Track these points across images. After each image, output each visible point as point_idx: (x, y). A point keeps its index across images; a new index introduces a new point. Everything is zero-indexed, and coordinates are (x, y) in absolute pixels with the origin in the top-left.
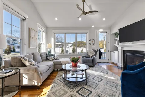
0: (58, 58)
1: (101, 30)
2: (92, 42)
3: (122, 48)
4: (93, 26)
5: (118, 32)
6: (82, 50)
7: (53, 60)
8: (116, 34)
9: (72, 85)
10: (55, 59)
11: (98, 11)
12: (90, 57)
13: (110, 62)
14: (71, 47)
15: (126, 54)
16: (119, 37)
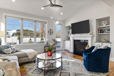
0: (18, 50)
1: (57, 22)
2: (51, 32)
3: (73, 38)
4: (52, 18)
5: (71, 26)
6: (30, 40)
7: (12, 53)
8: (69, 27)
9: (51, 73)
10: (15, 52)
11: (62, 7)
12: (51, 46)
13: (63, 49)
14: (13, 35)
15: (76, 42)
16: (71, 30)
